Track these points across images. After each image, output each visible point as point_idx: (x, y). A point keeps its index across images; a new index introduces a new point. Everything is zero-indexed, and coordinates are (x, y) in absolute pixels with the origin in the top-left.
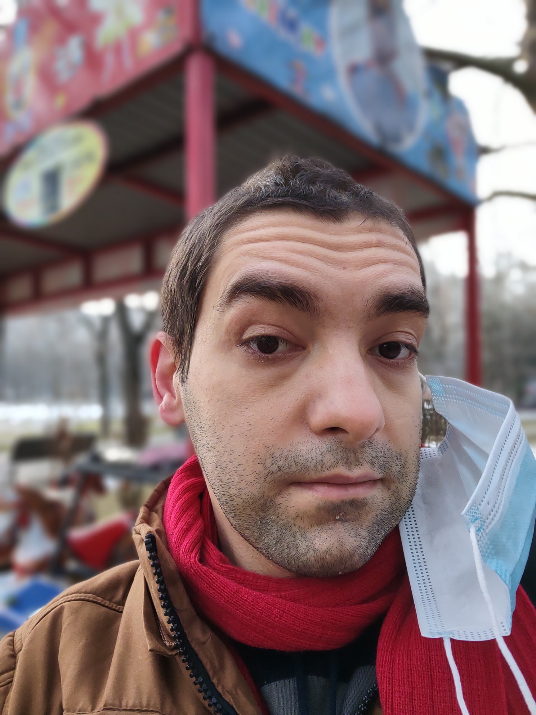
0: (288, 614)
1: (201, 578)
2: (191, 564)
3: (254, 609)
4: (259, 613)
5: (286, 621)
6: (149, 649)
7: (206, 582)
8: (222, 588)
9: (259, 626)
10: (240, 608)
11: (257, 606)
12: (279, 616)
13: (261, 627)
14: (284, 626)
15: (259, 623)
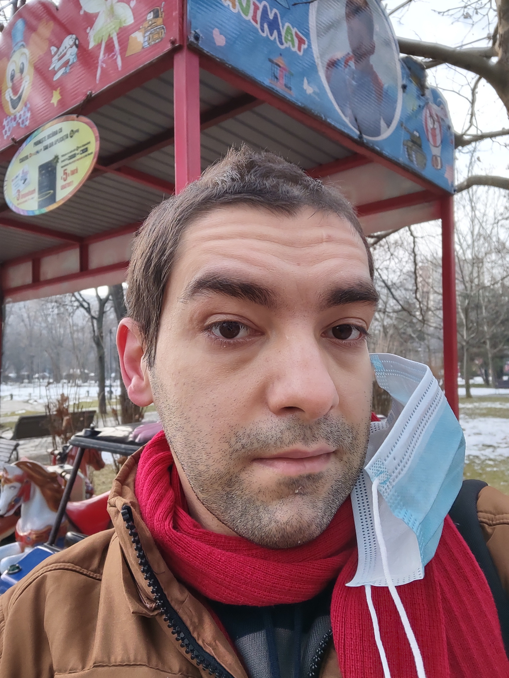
0: (259, 570)
1: (175, 543)
2: (165, 531)
3: (227, 568)
4: (231, 571)
5: (257, 577)
6: (132, 611)
7: (181, 547)
8: (196, 551)
9: (232, 584)
10: (214, 569)
11: (229, 565)
12: (250, 573)
13: (235, 585)
14: (255, 581)
15: (232, 581)
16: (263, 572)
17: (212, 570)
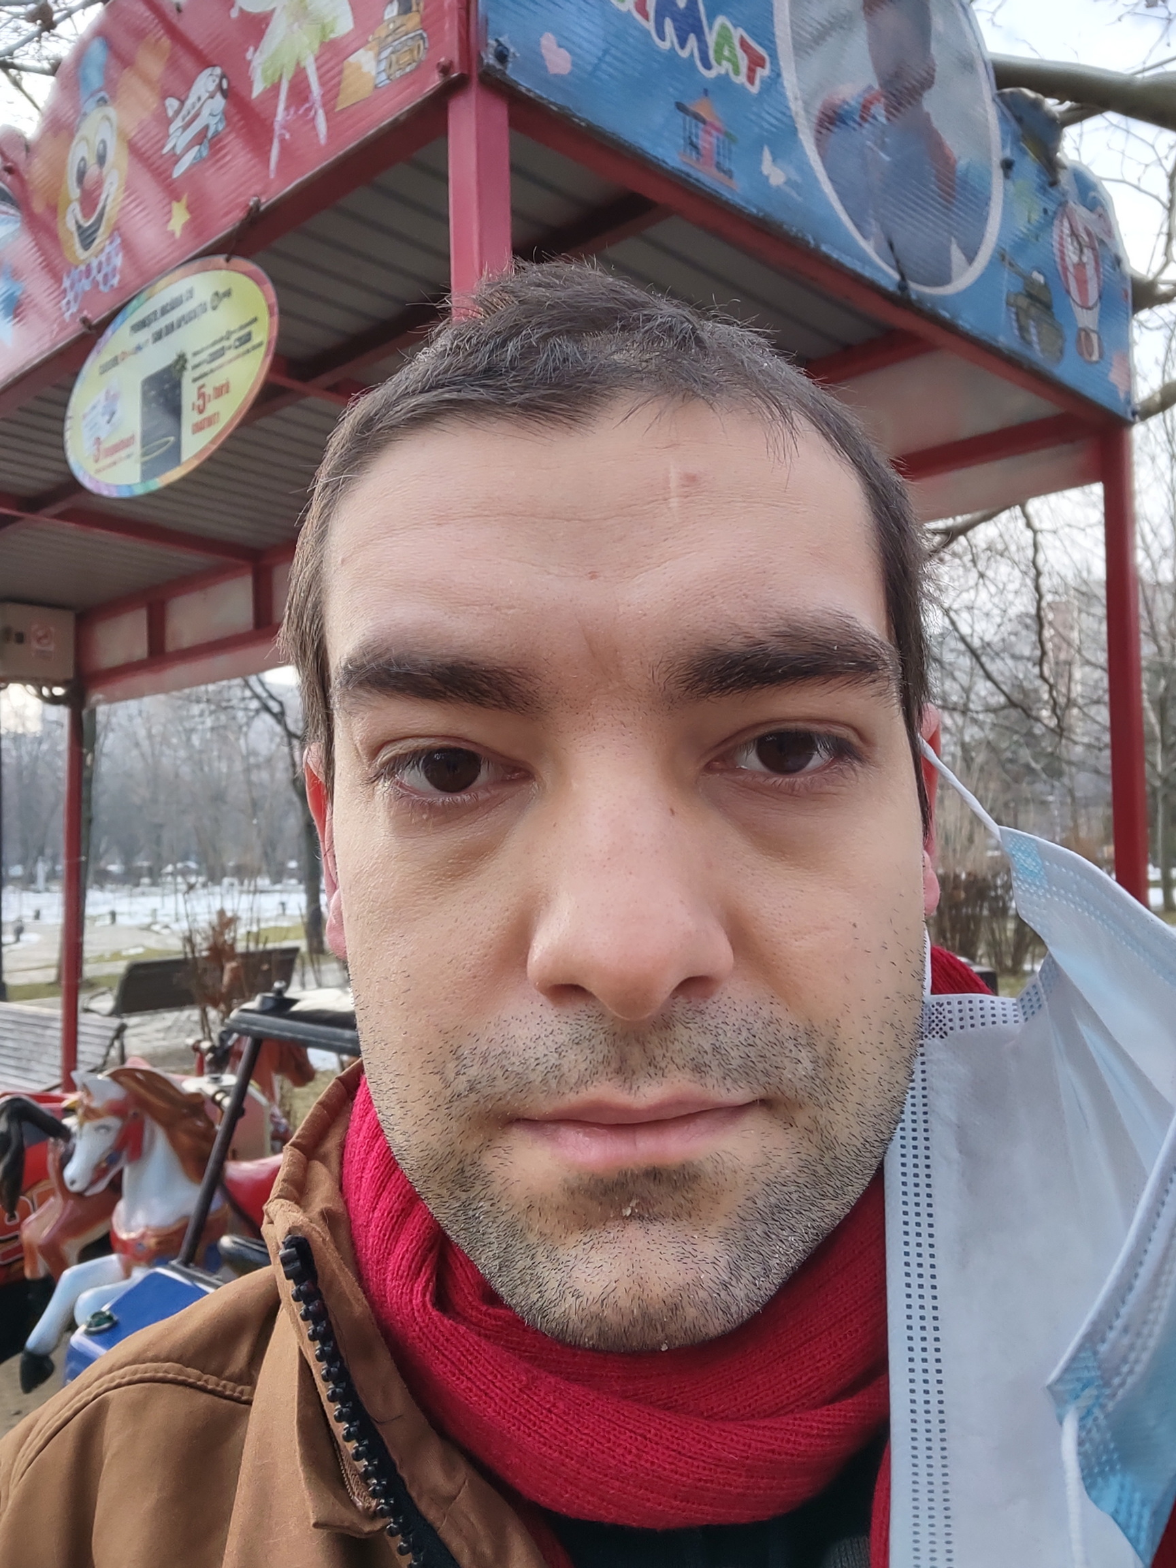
0: (657, 1444)
1: (436, 1348)
2: (413, 1309)
3: (571, 1432)
4: (582, 1443)
5: (653, 1463)
6: (312, 1522)
7: (449, 1359)
8: (490, 1377)
11: (577, 1426)
12: (634, 1451)
13: (591, 1479)
14: (648, 1475)
15: (585, 1468)
16: (668, 1448)
17: (529, 1435)
